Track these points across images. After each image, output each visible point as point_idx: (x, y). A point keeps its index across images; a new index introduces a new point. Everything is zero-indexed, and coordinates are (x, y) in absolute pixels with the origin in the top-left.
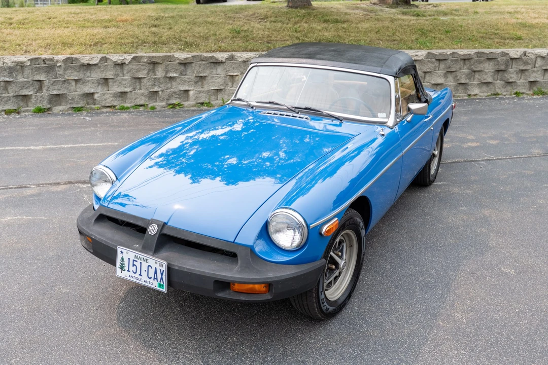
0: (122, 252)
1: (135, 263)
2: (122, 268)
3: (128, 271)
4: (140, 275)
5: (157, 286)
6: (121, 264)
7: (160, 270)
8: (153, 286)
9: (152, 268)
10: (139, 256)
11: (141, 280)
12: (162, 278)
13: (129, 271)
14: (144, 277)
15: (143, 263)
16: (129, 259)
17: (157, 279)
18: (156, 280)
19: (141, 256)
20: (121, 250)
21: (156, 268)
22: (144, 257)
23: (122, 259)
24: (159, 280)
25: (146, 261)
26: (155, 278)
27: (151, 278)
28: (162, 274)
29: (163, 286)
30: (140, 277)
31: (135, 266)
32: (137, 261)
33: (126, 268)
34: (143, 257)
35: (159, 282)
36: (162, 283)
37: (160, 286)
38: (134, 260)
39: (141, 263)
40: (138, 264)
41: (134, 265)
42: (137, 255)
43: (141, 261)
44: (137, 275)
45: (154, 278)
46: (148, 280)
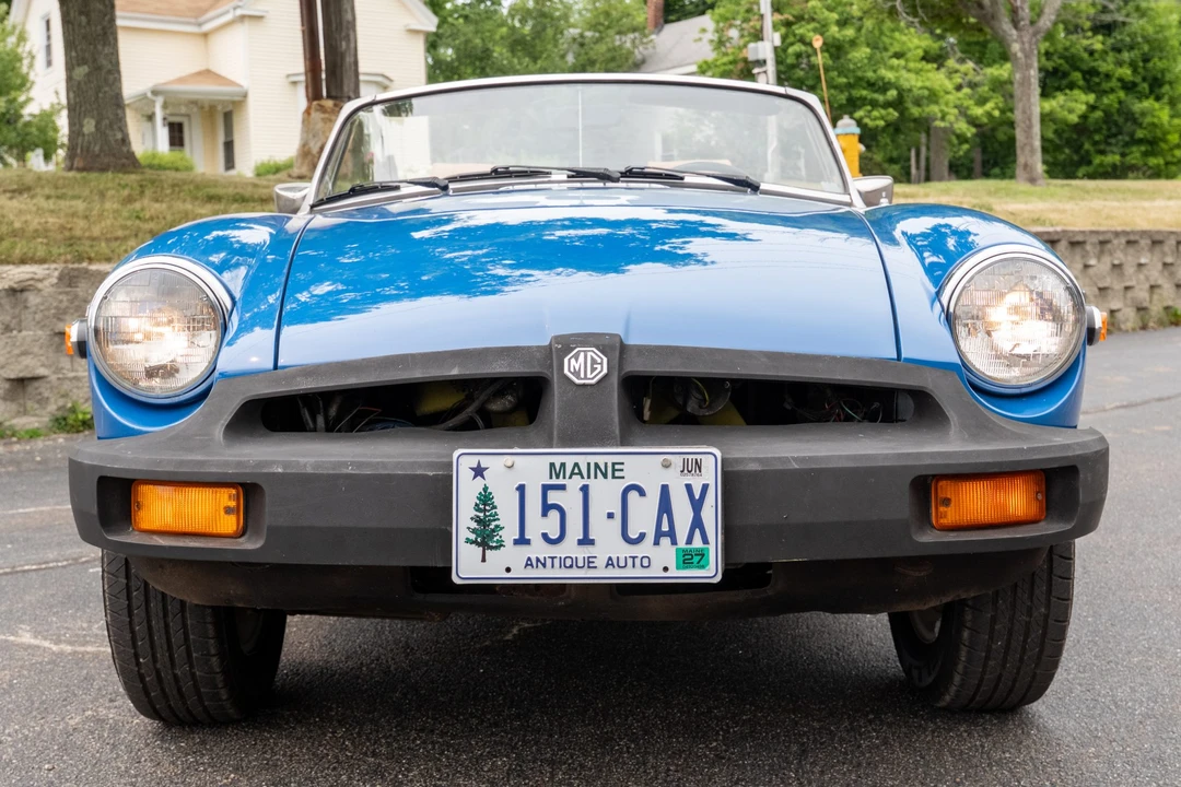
0: (479, 471)
1: (553, 497)
2: (486, 537)
3: (522, 540)
4: (586, 541)
5: (672, 565)
6: (478, 521)
7: (689, 487)
8: (654, 574)
9: (642, 493)
10: (570, 462)
11: (589, 563)
12: (697, 523)
13: (528, 542)
14: (608, 541)
15: (598, 486)
16: (521, 489)
17: (672, 534)
18: (665, 541)
19: (583, 461)
20: (473, 461)
21: (665, 489)
22: (601, 460)
23: (485, 499)
24: (682, 536)
25: (615, 471)
26: (664, 533)
27: (642, 536)
28: (697, 505)
29: (702, 554)
30: (581, 553)
31: (554, 515)
32: (562, 487)
33: (509, 533)
34: (592, 460)
35: (682, 543)
36: (697, 543)
37: (688, 558)
38: (546, 488)
39: (585, 489)
40: (570, 500)
41: (546, 508)
42: (558, 460)
43: (585, 482)
44: (569, 548)
45: (659, 534)
46: (626, 551)
